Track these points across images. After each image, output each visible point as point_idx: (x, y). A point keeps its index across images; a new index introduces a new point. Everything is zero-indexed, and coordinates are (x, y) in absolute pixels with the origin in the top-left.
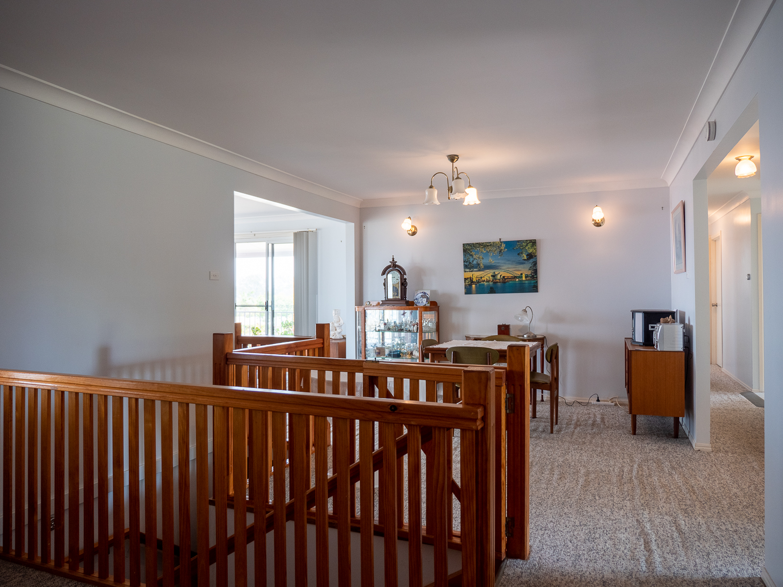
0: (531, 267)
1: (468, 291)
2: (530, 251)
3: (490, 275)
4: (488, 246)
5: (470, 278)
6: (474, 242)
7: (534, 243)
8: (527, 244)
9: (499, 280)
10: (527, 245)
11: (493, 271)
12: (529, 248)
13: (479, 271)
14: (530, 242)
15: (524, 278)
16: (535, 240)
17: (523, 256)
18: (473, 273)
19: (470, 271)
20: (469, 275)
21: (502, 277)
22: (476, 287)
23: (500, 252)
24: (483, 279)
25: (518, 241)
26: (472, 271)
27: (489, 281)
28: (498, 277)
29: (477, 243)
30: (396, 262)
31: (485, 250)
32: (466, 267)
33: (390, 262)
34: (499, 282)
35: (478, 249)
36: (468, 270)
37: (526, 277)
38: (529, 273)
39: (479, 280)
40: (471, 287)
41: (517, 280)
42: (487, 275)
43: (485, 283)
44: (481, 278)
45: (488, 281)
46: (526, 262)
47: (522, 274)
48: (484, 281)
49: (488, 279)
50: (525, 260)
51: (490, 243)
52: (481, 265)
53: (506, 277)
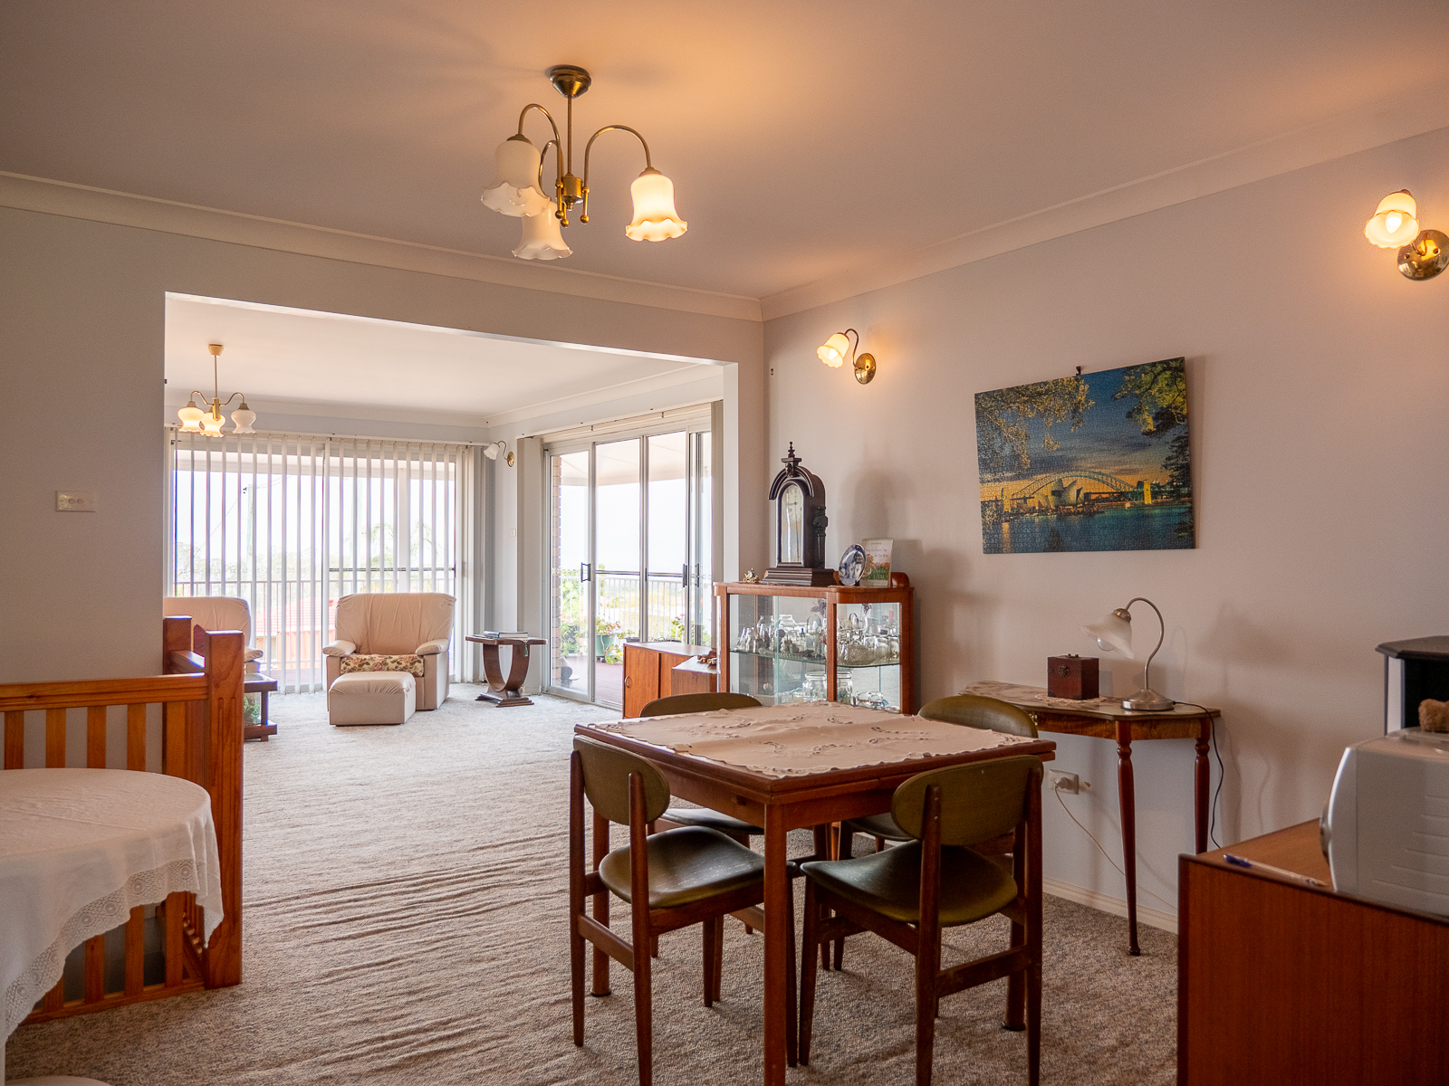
0: (1169, 458)
2: (1166, 400)
3: (1047, 491)
4: (1040, 394)
5: (997, 501)
6: (1004, 386)
7: (1177, 369)
8: (1155, 377)
9: (1075, 505)
10: (1154, 381)
11: (1055, 477)
12: (1160, 391)
13: (1017, 477)
14: (1164, 370)
15: (1148, 500)
16: (1182, 360)
17: (1144, 421)
18: (1004, 484)
19: (995, 480)
20: (993, 491)
21: (1081, 495)
23: (1075, 411)
24: (1030, 503)
25: (1127, 370)
26: (1003, 479)
27: (1047, 509)
28: (1072, 496)
29: (1012, 389)
31: (1032, 409)
32: (985, 465)
34: (1074, 514)
35: (1014, 407)
36: (989, 476)
37: (1154, 495)
38: (1163, 478)
39: (1019, 506)
41: (1128, 505)
42: (1039, 490)
44: (1025, 499)
45: (1043, 511)
46: (1154, 441)
47: (1140, 484)
48: (1032, 510)
49: (1044, 503)
50: (1149, 433)
51: (1045, 383)
52: (1025, 459)
53: (1093, 497)
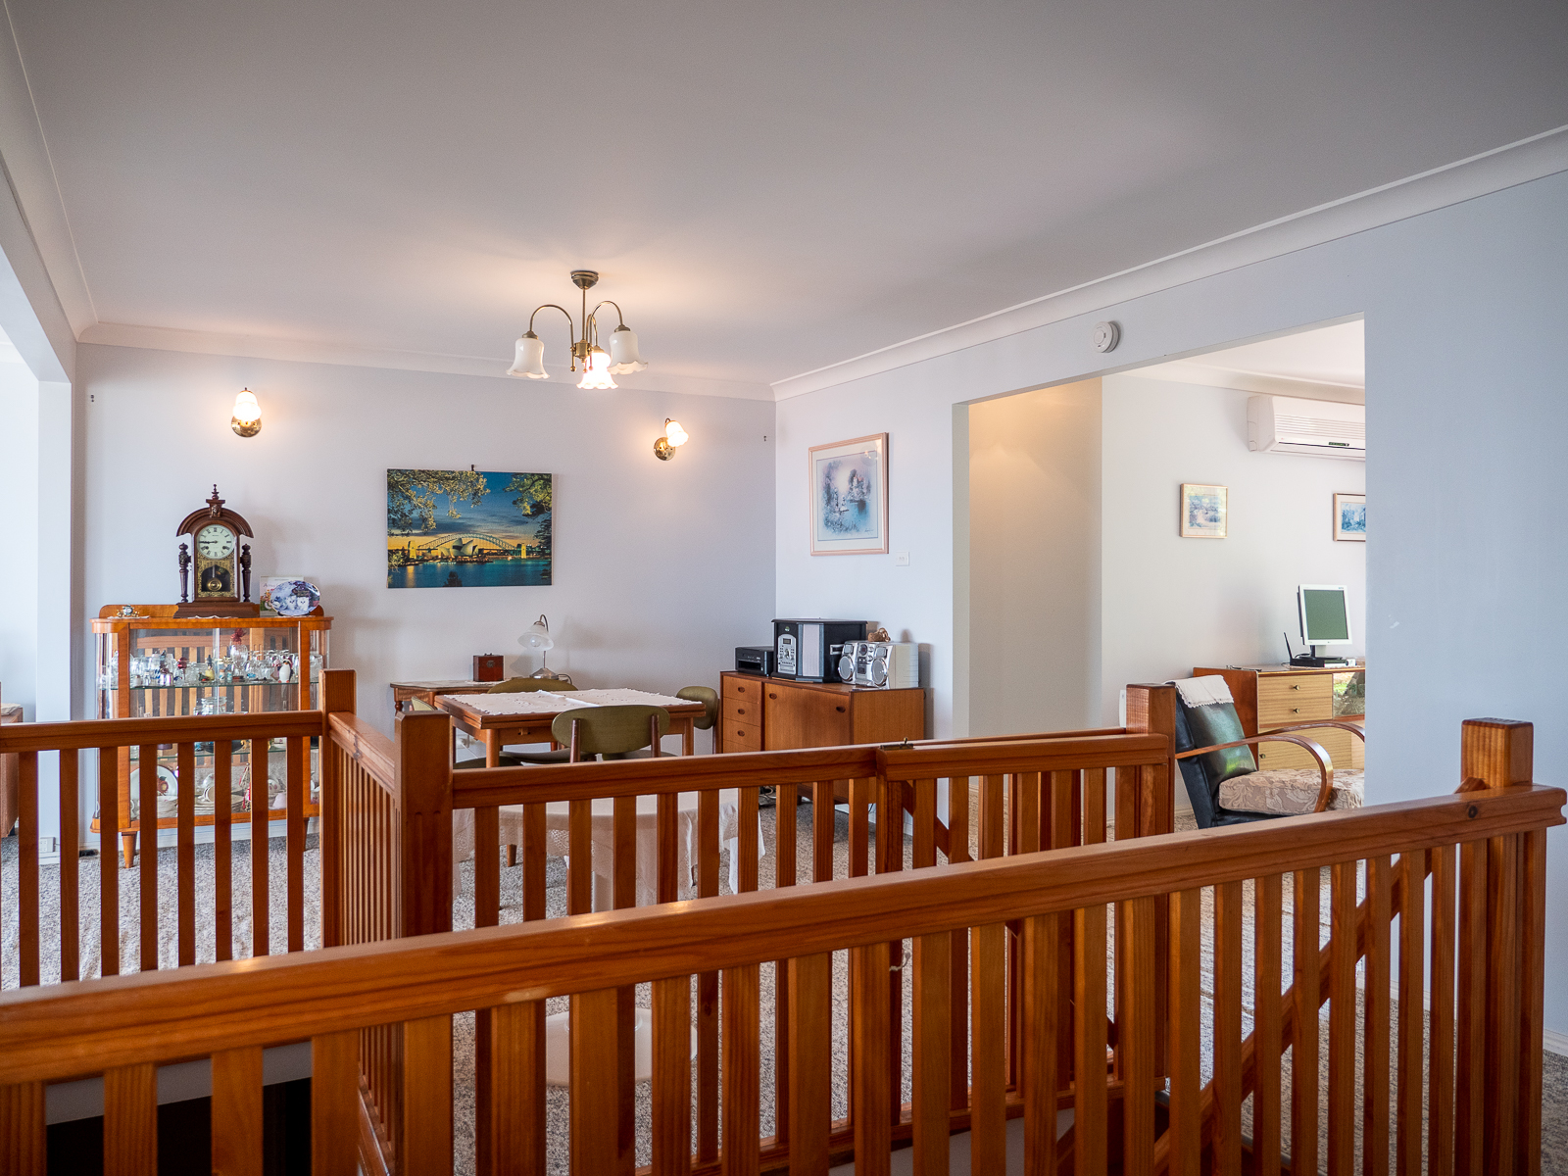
0: (539, 532)
1: (397, 580)
2: (540, 497)
3: (449, 545)
4: (447, 479)
5: (403, 550)
6: (416, 468)
7: (546, 480)
8: (534, 482)
9: (471, 556)
10: (533, 484)
11: (458, 536)
12: (536, 491)
13: (425, 534)
14: (539, 479)
15: (524, 555)
16: (550, 475)
17: (524, 508)
18: (411, 538)
19: (403, 535)
20: (400, 542)
21: (476, 550)
22: (416, 572)
23: (475, 494)
24: (434, 553)
25: (515, 475)
26: (407, 535)
27: (448, 558)
28: (469, 550)
29: (423, 472)
30: (223, 502)
31: (440, 488)
32: (393, 523)
33: (207, 501)
34: (470, 562)
35: (425, 484)
36: (397, 532)
37: (528, 553)
38: (535, 543)
39: (424, 554)
41: (510, 558)
42: (443, 545)
43: (439, 564)
44: (430, 550)
45: (444, 559)
46: (530, 520)
47: (519, 546)
48: (435, 558)
49: (446, 553)
50: (527, 515)
51: (453, 472)
52: (431, 522)
53: (485, 552)
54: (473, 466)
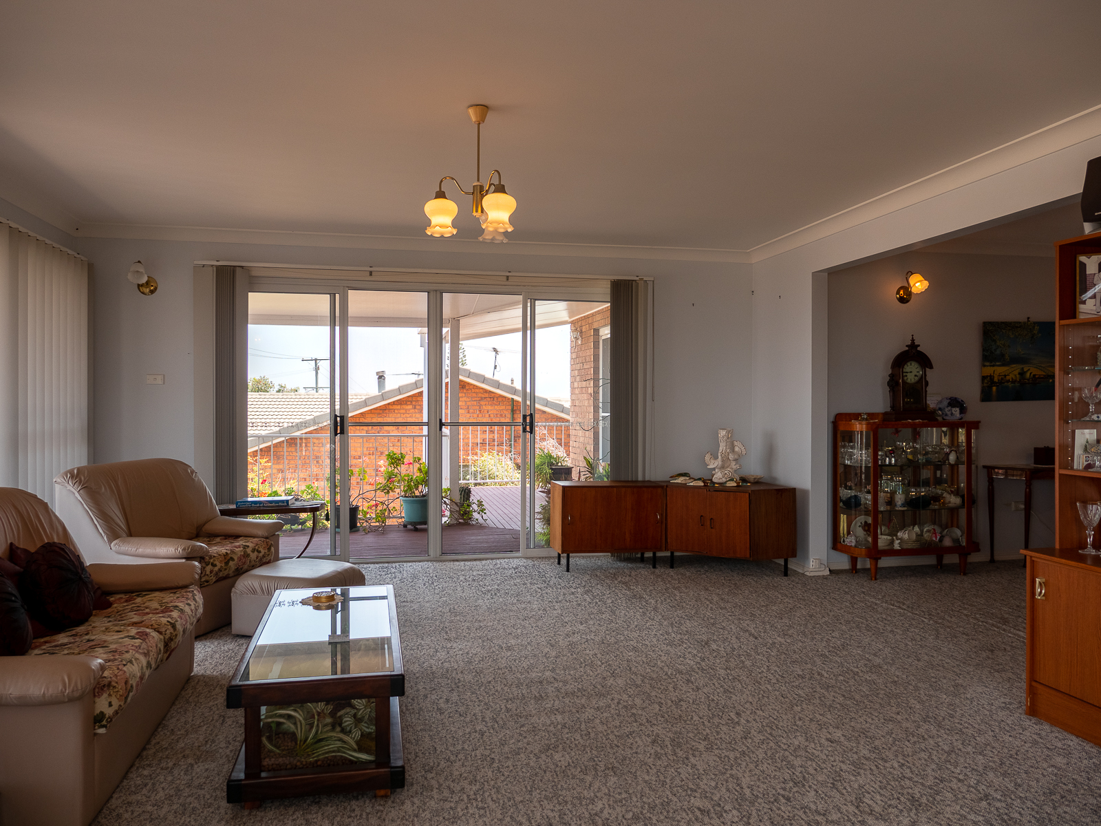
1: (986, 396)
3: (1016, 372)
4: (1016, 327)
5: (990, 376)
6: (999, 320)
9: (1028, 380)
11: (1021, 366)
13: (1003, 365)
18: (995, 368)
19: (991, 366)
20: (989, 371)
21: (1032, 375)
22: (997, 391)
23: (1032, 337)
24: (1008, 378)
26: (993, 366)
27: (1016, 381)
28: (1028, 375)
29: (1003, 323)
30: (919, 346)
31: (1013, 334)
32: (985, 358)
33: (907, 346)
34: (1028, 384)
35: (1004, 331)
36: (987, 364)
39: (1002, 379)
40: (992, 391)
41: (1050, 381)
42: (1012, 372)
43: (1010, 385)
44: (1005, 376)
45: (1014, 381)
48: (1008, 381)
49: (1014, 378)
51: (1020, 323)
52: (1007, 357)
53: (1037, 376)
54: (1028, 318)
